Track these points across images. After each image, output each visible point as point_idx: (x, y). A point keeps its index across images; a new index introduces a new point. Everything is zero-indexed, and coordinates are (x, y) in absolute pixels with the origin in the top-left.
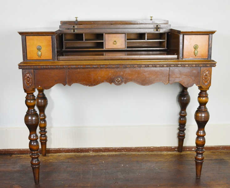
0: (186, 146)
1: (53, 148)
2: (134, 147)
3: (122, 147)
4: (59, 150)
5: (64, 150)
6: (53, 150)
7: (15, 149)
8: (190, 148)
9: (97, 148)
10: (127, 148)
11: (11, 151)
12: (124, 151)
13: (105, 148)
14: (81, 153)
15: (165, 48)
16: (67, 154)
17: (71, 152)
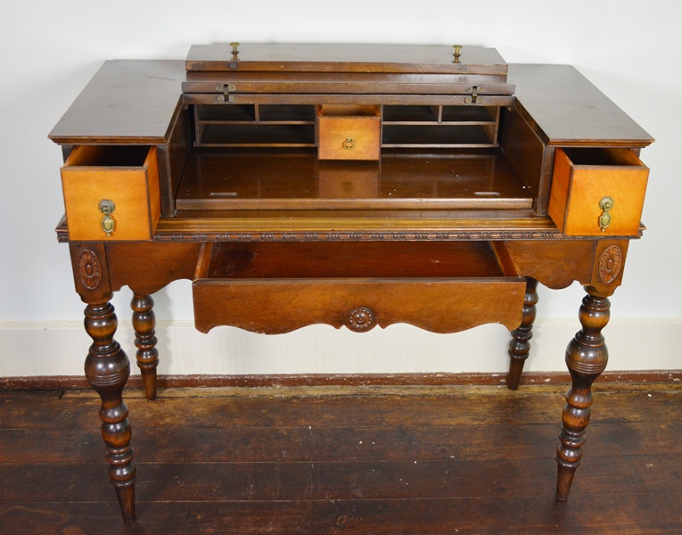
0: (529, 372)
1: (174, 374)
2: (391, 372)
3: (360, 372)
4: (192, 380)
5: (206, 380)
6: (175, 381)
7: (73, 377)
8: (539, 378)
9: (293, 375)
10: (373, 374)
11: (63, 382)
12: (365, 384)
13: (314, 375)
14: (250, 389)
15: (492, 143)
16: (213, 389)
17: (225, 385)
